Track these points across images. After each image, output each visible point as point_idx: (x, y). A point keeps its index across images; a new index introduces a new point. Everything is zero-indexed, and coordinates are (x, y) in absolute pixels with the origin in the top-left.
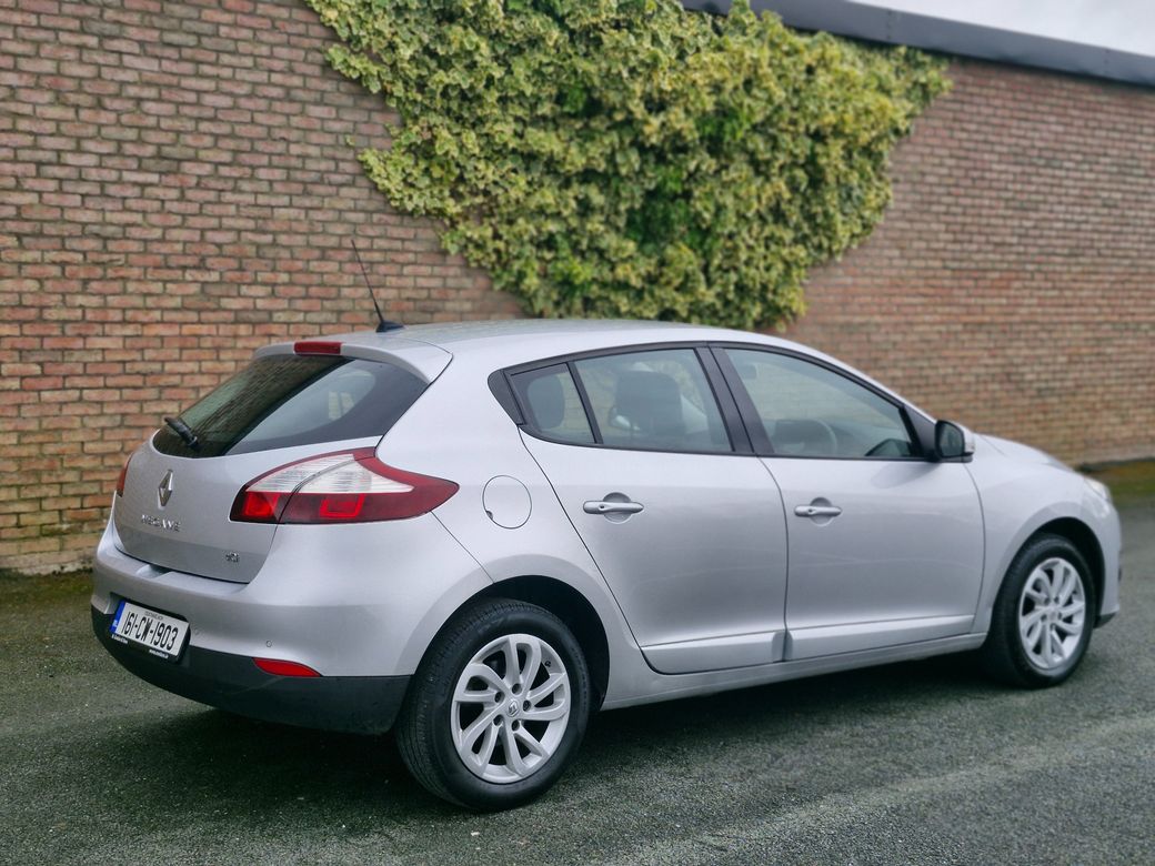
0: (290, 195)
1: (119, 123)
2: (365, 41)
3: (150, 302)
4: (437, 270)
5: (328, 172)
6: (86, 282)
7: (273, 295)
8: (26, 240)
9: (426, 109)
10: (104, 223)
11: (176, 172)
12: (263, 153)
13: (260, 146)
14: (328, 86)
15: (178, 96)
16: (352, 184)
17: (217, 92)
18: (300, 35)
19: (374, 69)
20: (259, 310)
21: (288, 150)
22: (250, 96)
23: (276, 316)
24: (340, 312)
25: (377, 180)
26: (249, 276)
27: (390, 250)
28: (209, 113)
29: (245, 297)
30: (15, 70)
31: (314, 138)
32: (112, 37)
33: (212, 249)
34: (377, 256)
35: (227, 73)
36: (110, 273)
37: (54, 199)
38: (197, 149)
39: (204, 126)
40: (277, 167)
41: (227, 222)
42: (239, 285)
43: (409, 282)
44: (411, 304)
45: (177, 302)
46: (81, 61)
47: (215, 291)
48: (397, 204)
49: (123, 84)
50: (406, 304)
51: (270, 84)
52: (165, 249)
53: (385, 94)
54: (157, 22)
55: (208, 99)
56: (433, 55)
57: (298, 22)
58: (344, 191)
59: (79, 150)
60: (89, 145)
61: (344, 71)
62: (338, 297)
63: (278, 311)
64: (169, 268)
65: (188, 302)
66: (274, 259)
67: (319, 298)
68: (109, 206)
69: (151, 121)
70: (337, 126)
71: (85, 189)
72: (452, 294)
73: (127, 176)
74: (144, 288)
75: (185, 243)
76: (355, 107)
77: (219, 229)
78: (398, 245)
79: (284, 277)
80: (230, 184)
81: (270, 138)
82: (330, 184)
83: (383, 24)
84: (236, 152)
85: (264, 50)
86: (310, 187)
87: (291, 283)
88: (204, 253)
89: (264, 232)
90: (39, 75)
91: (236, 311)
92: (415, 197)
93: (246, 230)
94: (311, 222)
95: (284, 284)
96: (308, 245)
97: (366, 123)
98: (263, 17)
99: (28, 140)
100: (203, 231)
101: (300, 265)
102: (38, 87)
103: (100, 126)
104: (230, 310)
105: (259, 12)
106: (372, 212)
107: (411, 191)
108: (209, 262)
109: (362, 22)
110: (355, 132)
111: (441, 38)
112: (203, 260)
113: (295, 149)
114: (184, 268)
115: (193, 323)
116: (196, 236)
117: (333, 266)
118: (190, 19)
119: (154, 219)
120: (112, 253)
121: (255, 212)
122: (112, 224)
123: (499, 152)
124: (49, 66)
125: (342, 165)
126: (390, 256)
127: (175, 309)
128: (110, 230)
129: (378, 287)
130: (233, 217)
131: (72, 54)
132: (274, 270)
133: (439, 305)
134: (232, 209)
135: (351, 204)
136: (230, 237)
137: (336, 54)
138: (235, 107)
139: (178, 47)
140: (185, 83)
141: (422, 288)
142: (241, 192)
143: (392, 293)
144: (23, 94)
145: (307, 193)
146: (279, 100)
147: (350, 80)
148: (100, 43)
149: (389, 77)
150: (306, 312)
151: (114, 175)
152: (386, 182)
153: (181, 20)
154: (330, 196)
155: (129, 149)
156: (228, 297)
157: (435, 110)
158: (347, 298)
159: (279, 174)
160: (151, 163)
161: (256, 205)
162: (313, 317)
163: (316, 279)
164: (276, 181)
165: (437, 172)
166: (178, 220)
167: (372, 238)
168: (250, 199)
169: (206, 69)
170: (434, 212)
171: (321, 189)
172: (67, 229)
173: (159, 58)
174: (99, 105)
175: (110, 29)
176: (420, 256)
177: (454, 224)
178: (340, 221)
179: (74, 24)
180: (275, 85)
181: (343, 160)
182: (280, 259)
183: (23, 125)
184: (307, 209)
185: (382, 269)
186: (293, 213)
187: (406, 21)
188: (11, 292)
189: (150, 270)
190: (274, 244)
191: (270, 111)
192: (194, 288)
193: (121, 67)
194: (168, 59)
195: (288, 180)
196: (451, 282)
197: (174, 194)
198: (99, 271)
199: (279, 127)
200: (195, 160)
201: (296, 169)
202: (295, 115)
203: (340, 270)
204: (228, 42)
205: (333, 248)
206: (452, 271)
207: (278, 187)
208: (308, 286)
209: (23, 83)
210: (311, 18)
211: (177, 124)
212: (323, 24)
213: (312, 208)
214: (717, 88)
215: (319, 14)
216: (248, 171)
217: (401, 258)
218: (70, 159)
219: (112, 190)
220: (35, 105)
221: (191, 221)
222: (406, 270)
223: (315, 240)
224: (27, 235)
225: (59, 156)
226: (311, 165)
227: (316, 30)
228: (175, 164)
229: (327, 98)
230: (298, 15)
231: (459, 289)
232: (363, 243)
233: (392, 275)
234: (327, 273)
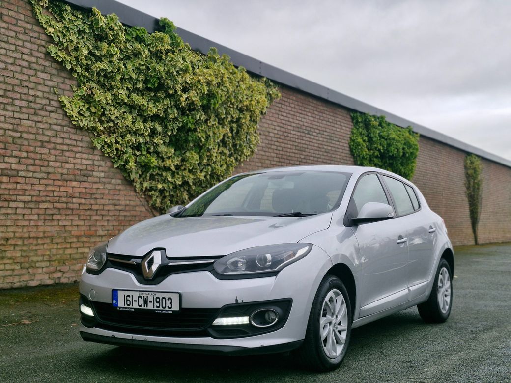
0: (29, 114)
2: (65, 45)
4: (90, 156)
5: (45, 105)
7: (19, 163)
9: (89, 80)
12: (18, 93)
13: (16, 89)
14: (47, 64)
16: (56, 112)
18: (36, 38)
19: (68, 58)
20: (13, 170)
21: (28, 92)
22: (13, 64)
23: (20, 173)
24: (49, 173)
25: (67, 111)
26: (9, 152)
27: (71, 145)
29: (7, 162)
31: (40, 88)
34: (65, 148)
35: (3, 51)
40: (24, 100)
42: (4, 156)
43: (78, 161)
44: (79, 172)
48: (76, 123)
50: (77, 172)
51: (22, 59)
53: (72, 70)
56: (93, 55)
57: (36, 32)
58: (52, 115)
61: (55, 58)
62: (48, 166)
63: (21, 171)
66: (20, 145)
67: (40, 166)
70: (50, 83)
72: (96, 168)
76: (58, 75)
78: (74, 143)
79: (24, 154)
80: (2, 106)
81: (21, 85)
82: (46, 111)
83: (74, 38)
84: (6, 90)
85: (20, 43)
86: (37, 111)
89: (17, 131)
91: (2, 170)
92: (83, 121)
93: (9, 130)
94: (37, 128)
95: (24, 158)
96: (36, 139)
97: (62, 83)
98: (20, 27)
101: (32, 149)
105: (19, 24)
106: (64, 126)
107: (82, 118)
109: (64, 36)
110: (57, 87)
111: (96, 47)
113: (32, 92)
117: (46, 151)
121: (13, 121)
123: (118, 103)
125: (51, 102)
126: (71, 148)
129: (65, 162)
130: (3, 122)
132: (20, 151)
133: (91, 173)
134: (3, 119)
135: (55, 121)
137: (52, 48)
138: (6, 69)
141: (84, 164)
142: (7, 111)
143: (71, 166)
145: (36, 114)
146: (26, 68)
147: (57, 62)
149: (74, 63)
150: (34, 172)
152: (71, 112)
154: (46, 116)
157: (93, 81)
158: (52, 167)
159: (24, 104)
161: (13, 118)
162: (36, 175)
163: (38, 156)
164: (23, 107)
165: (93, 110)
167: (63, 138)
168: (11, 114)
170: (91, 129)
171: (42, 113)
176: (83, 149)
177: (99, 135)
178: (50, 129)
180: (24, 60)
181: (53, 100)
182: (23, 145)
184: (36, 122)
185: (67, 154)
186: (30, 123)
187: (83, 38)
190: (21, 138)
191: (21, 72)
195: (28, 107)
196: (96, 163)
199: (25, 81)
201: (32, 102)
202: (32, 76)
203: (49, 153)
204: (4, 37)
205: (46, 142)
206: (96, 158)
207: (23, 110)
208: (35, 159)
210: (41, 31)
212: (46, 34)
213: (38, 122)
214: (209, 84)
215: (45, 29)
216: (11, 100)
217: (76, 149)
222: (78, 155)
226: (38, 100)
227: (43, 37)
229: (47, 69)
230: (36, 28)
231: (99, 166)
232: (59, 141)
233: (72, 157)
234: (43, 154)
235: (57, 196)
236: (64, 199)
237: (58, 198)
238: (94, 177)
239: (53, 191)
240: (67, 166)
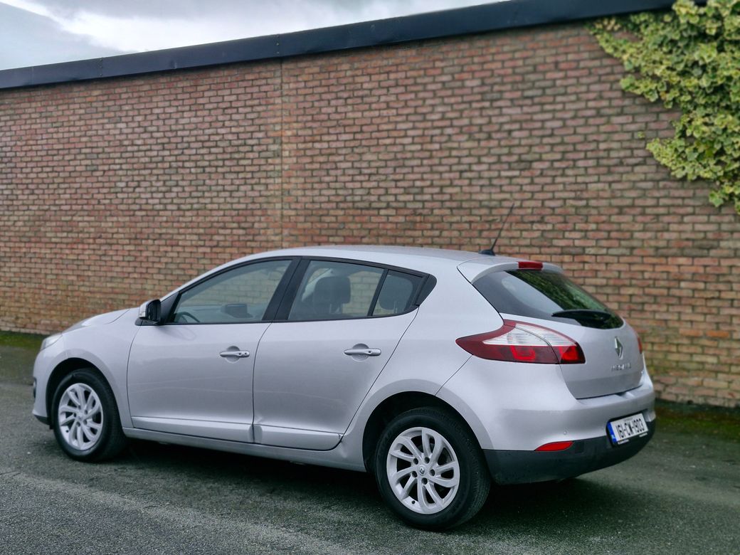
0: (599, 175)
1: (500, 146)
3: (513, 242)
4: (713, 218)
5: (625, 157)
6: (481, 231)
7: (585, 238)
8: (454, 211)
10: (491, 200)
11: (530, 168)
12: (581, 151)
14: (627, 102)
15: (530, 126)
16: (644, 163)
17: (554, 119)
18: (607, 74)
19: (653, 86)
20: (577, 247)
21: (598, 147)
22: (573, 118)
23: (587, 251)
24: (633, 248)
25: (658, 159)
26: (570, 226)
27: (673, 206)
28: (549, 132)
29: (567, 239)
30: (452, 126)
31: (616, 137)
32: (497, 100)
33: (549, 211)
34: (662, 210)
35: (559, 107)
36: (493, 227)
37: (466, 189)
38: (541, 154)
39: (546, 140)
40: (590, 159)
41: (557, 195)
42: (564, 231)
43: (689, 227)
44: (690, 244)
45: (527, 242)
46: (481, 116)
47: (550, 235)
48: (674, 173)
49: (502, 124)
50: (686, 243)
51: (587, 108)
52: (522, 212)
53: (660, 101)
54: (520, 86)
55: (549, 124)
57: (606, 66)
58: (637, 169)
59: (479, 163)
60: (484, 159)
62: (632, 238)
63: (589, 247)
64: (524, 223)
65: (534, 242)
66: (587, 216)
67: (617, 239)
68: (493, 190)
69: (516, 142)
70: (633, 127)
71: (482, 182)
72: (726, 235)
73: (504, 174)
74: (510, 234)
75: (533, 208)
76: (647, 113)
77: (553, 199)
78: (679, 202)
79: (593, 226)
80: (560, 172)
81: (586, 141)
82: (628, 165)
84: (564, 153)
85: (584, 89)
86: (612, 169)
87: (598, 230)
88: (544, 213)
89: (581, 199)
90: (461, 127)
91: (562, 247)
93: (570, 199)
94: (613, 191)
95: (592, 230)
96: (610, 205)
97: (655, 122)
98: (583, 68)
99: (456, 160)
100: (543, 201)
101: (604, 218)
102: (461, 133)
103: (490, 148)
104: (558, 247)
105: (581, 66)
106: (658, 181)
107: (684, 163)
108: (546, 219)
110: (646, 129)
112: (543, 218)
113: (602, 146)
114: (532, 222)
115: (537, 254)
116: (539, 204)
117: (628, 218)
118: (539, 80)
119: (517, 196)
120: (493, 216)
121: (575, 187)
122: (494, 200)
124: (466, 121)
125: (636, 152)
126: (672, 210)
127: (527, 246)
128: (493, 204)
129: (663, 231)
130: (561, 191)
131: (477, 113)
132: (586, 222)
133: (715, 243)
134: (561, 187)
135: (643, 177)
136: (559, 203)
138: (564, 126)
139: (532, 98)
140: (535, 117)
141: (699, 231)
142: (567, 176)
143: (674, 235)
144: (454, 138)
145: (610, 173)
146: (592, 117)
147: (638, 96)
148: (491, 104)
149: (664, 89)
150: (608, 248)
151: (496, 174)
152: (664, 160)
153: (534, 82)
154: (627, 173)
155: (504, 159)
156: (557, 239)
158: (637, 239)
159: (591, 163)
160: (515, 165)
161: (576, 183)
162: (612, 251)
163: (615, 227)
164: (590, 167)
166: (529, 195)
167: (658, 198)
168: (572, 180)
169: (547, 107)
171: (621, 169)
172: (473, 204)
173: (521, 106)
174: (489, 138)
175: (496, 95)
176: (697, 209)
178: (633, 188)
179: (479, 97)
180: (590, 109)
181: (637, 149)
182: (591, 215)
183: (454, 153)
184: (610, 183)
185: (666, 219)
186: (600, 186)
188: (447, 237)
189: (514, 224)
190: (587, 206)
191: (586, 125)
192: (537, 234)
193: (501, 115)
194: (526, 105)
195: (598, 165)
196: (724, 227)
197: (527, 181)
198: (487, 226)
199: (592, 134)
200: (540, 160)
201: (603, 158)
202: (603, 125)
203: (634, 221)
204: (561, 88)
205: (628, 207)
206: (726, 219)
207: (590, 171)
208: (609, 232)
209: (454, 132)
210: (615, 62)
211: (529, 141)
213: (614, 182)
216: (571, 163)
217: (682, 211)
218: (475, 167)
219: (495, 182)
220: (459, 142)
221: (537, 196)
222: (686, 219)
223: (615, 202)
224: (454, 208)
225: (470, 167)
226: (613, 154)
227: (619, 69)
228: (528, 164)
229: (626, 110)
230: (606, 62)
231: (732, 232)
232: (650, 202)
233: (674, 223)
234: (623, 223)
235: (650, 279)
236: (662, 283)
237: (651, 282)
238: (721, 248)
239: (643, 272)
240: (666, 235)
